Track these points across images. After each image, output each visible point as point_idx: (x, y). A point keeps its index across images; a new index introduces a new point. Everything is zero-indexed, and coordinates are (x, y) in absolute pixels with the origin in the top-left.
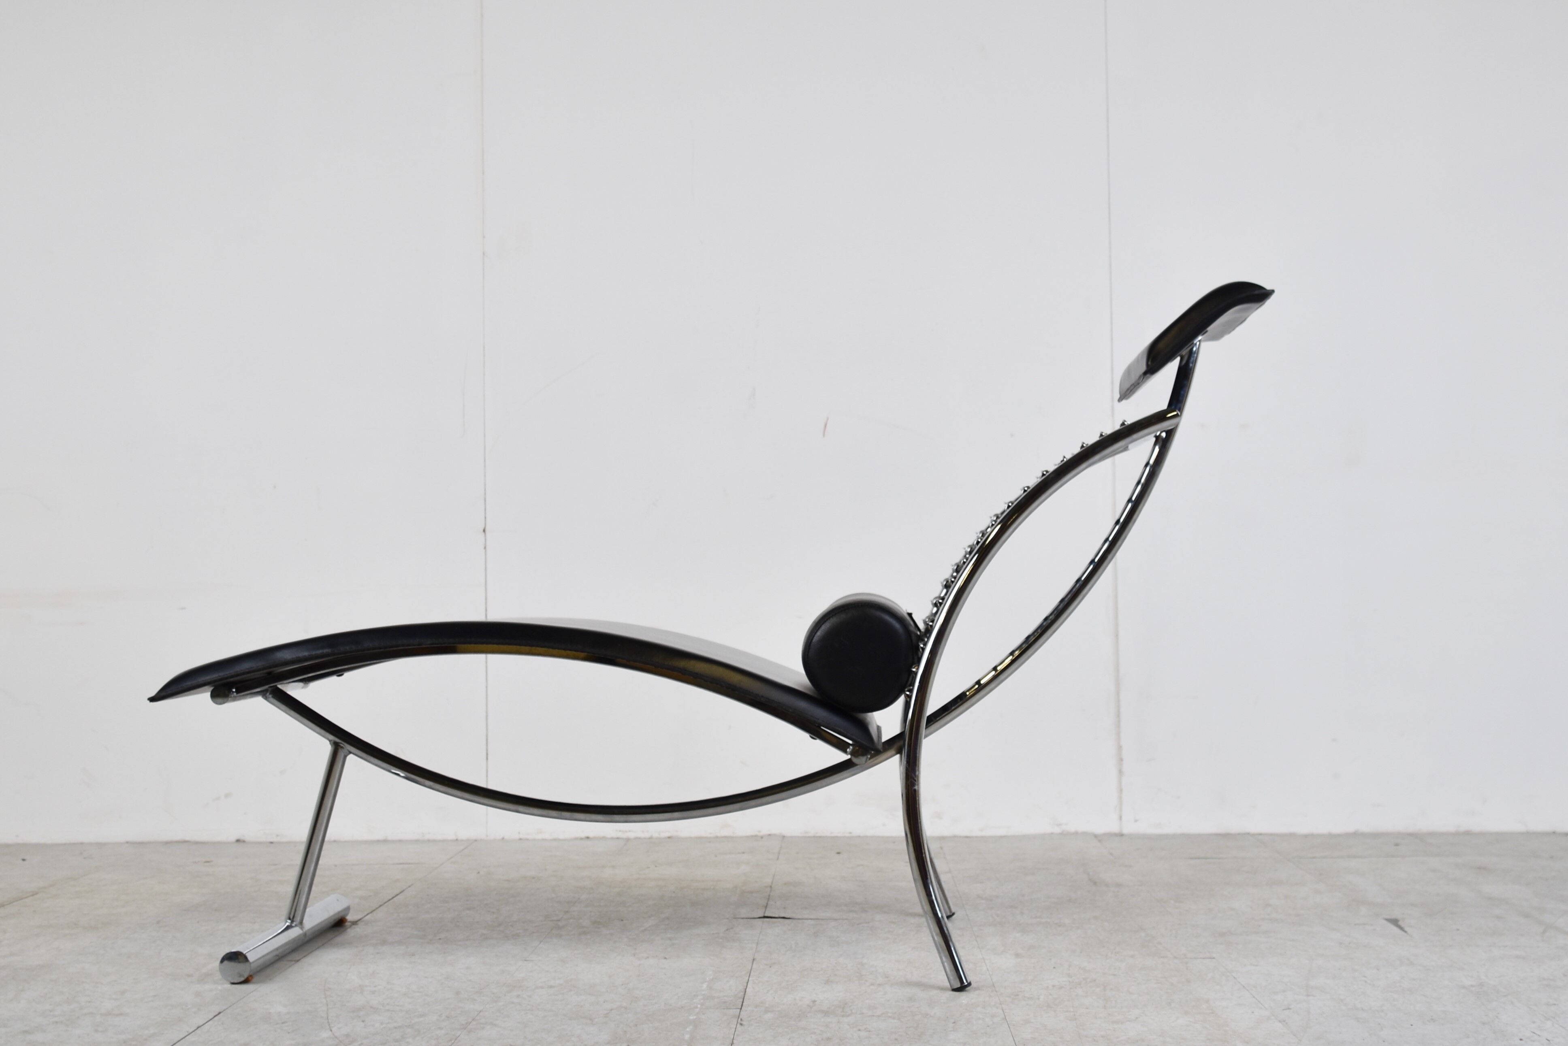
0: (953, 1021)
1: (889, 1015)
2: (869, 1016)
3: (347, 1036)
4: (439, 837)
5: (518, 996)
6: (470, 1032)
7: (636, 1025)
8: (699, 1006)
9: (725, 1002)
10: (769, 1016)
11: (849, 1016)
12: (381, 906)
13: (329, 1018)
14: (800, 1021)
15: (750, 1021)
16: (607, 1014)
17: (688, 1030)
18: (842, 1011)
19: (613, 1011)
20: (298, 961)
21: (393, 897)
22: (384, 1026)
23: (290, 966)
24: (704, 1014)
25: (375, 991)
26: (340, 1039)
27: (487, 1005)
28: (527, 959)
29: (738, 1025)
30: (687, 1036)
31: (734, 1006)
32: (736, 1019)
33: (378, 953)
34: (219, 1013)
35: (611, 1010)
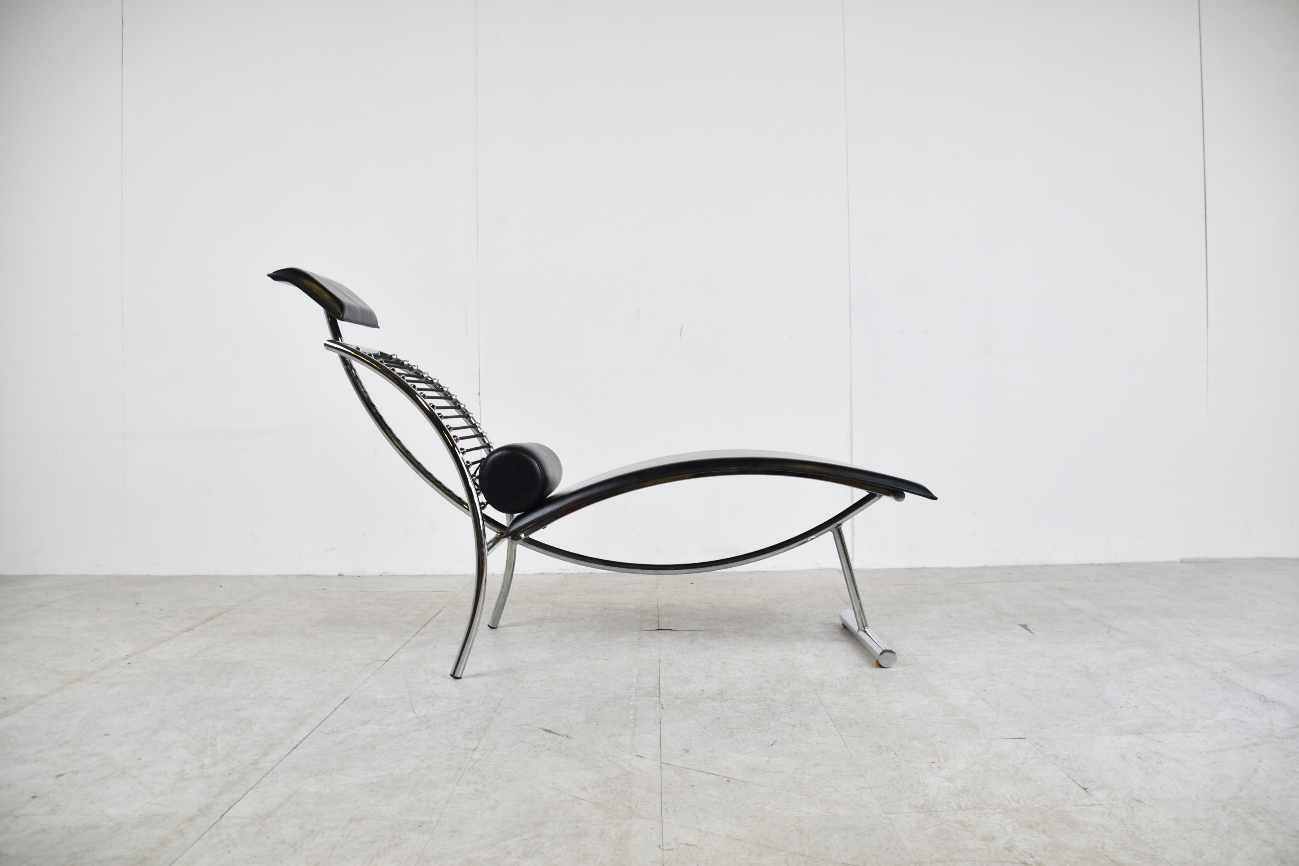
0: (789, 704)
1: (751, 700)
2: (738, 701)
3: (425, 716)
4: (456, 573)
5: (523, 687)
6: (498, 714)
7: (599, 709)
8: (634, 695)
9: (649, 692)
10: (678, 701)
11: (726, 701)
12: (429, 621)
13: (412, 703)
14: (697, 705)
15: (668, 705)
16: (579, 701)
17: (631, 713)
18: (722, 698)
19: (583, 699)
20: (387, 661)
21: (436, 615)
22: (446, 709)
23: (383, 665)
24: (638, 701)
25: (436, 683)
26: (421, 719)
27: (505, 695)
28: (523, 660)
29: (661, 709)
30: (632, 718)
31: (655, 694)
32: (659, 704)
33: (433, 656)
34: (346, 699)
35: (581, 698)
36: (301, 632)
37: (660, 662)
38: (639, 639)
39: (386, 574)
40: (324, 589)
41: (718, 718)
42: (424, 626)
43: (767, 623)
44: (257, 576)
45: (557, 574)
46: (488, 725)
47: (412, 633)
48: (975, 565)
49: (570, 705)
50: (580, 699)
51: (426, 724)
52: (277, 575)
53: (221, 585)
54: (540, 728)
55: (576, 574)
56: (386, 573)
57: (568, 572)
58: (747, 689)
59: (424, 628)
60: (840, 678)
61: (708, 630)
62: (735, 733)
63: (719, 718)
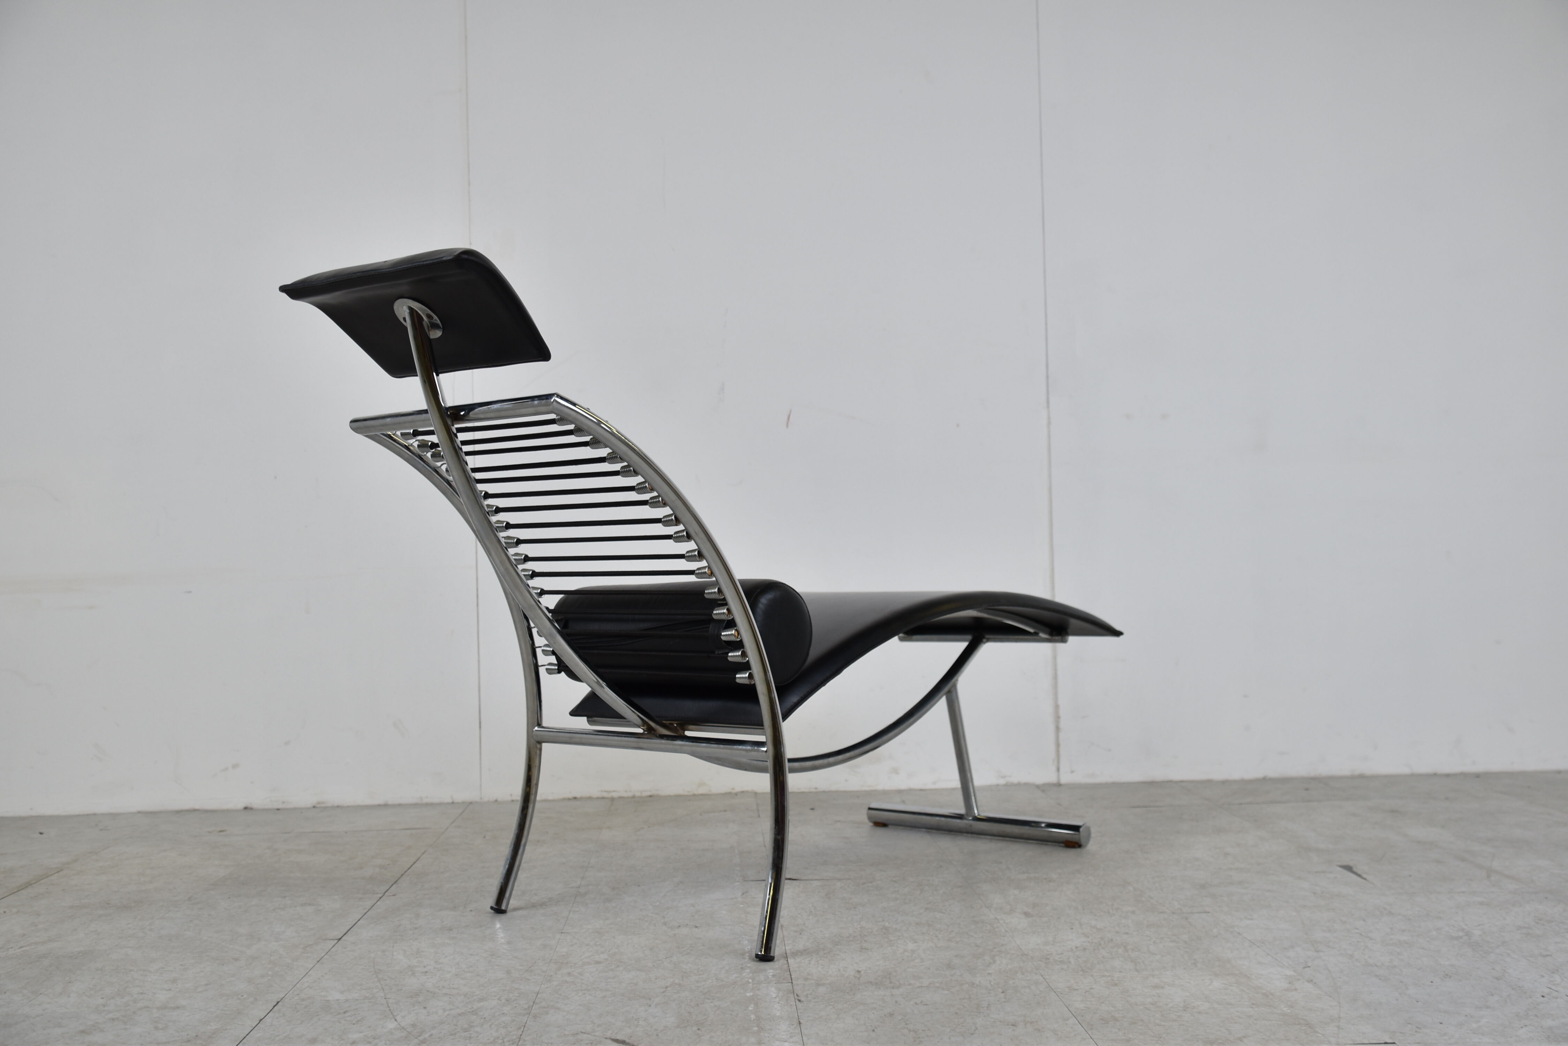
0: (1000, 990)
1: (938, 985)
2: (919, 987)
3: (414, 1025)
4: (436, 801)
5: (569, 974)
6: (535, 1017)
7: (698, 1005)
8: (750, 981)
10: (822, 990)
11: (898, 987)
12: (402, 875)
13: (390, 1005)
14: (854, 994)
15: (807, 996)
16: (664, 992)
17: (750, 1009)
18: (891, 982)
19: (669, 989)
20: (339, 939)
21: (412, 866)
22: (447, 1013)
23: (334, 946)
24: (758, 990)
25: (426, 972)
26: (408, 1030)
27: (542, 986)
28: (563, 932)
29: (797, 1002)
30: (753, 1017)
31: (784, 979)
32: (792, 995)
33: (416, 928)
34: (278, 1003)
35: (666, 988)
36: (190, 899)
37: (783, 929)
38: (743, 894)
39: (323, 805)
40: (221, 831)
41: (891, 1015)
42: (395, 883)
43: (941, 866)
44: (103, 815)
45: (598, 798)
46: (521, 1035)
47: (377, 893)
48: (1249, 775)
49: (650, 999)
50: (664, 990)
51: (416, 1038)
52: (139, 812)
53: (41, 831)
54: (606, 1038)
55: (628, 798)
56: (323, 803)
57: (615, 795)
58: (929, 969)
59: (394, 886)
60: (1072, 949)
61: (849, 879)
62: (923, 1038)
63: (893, 1014)
